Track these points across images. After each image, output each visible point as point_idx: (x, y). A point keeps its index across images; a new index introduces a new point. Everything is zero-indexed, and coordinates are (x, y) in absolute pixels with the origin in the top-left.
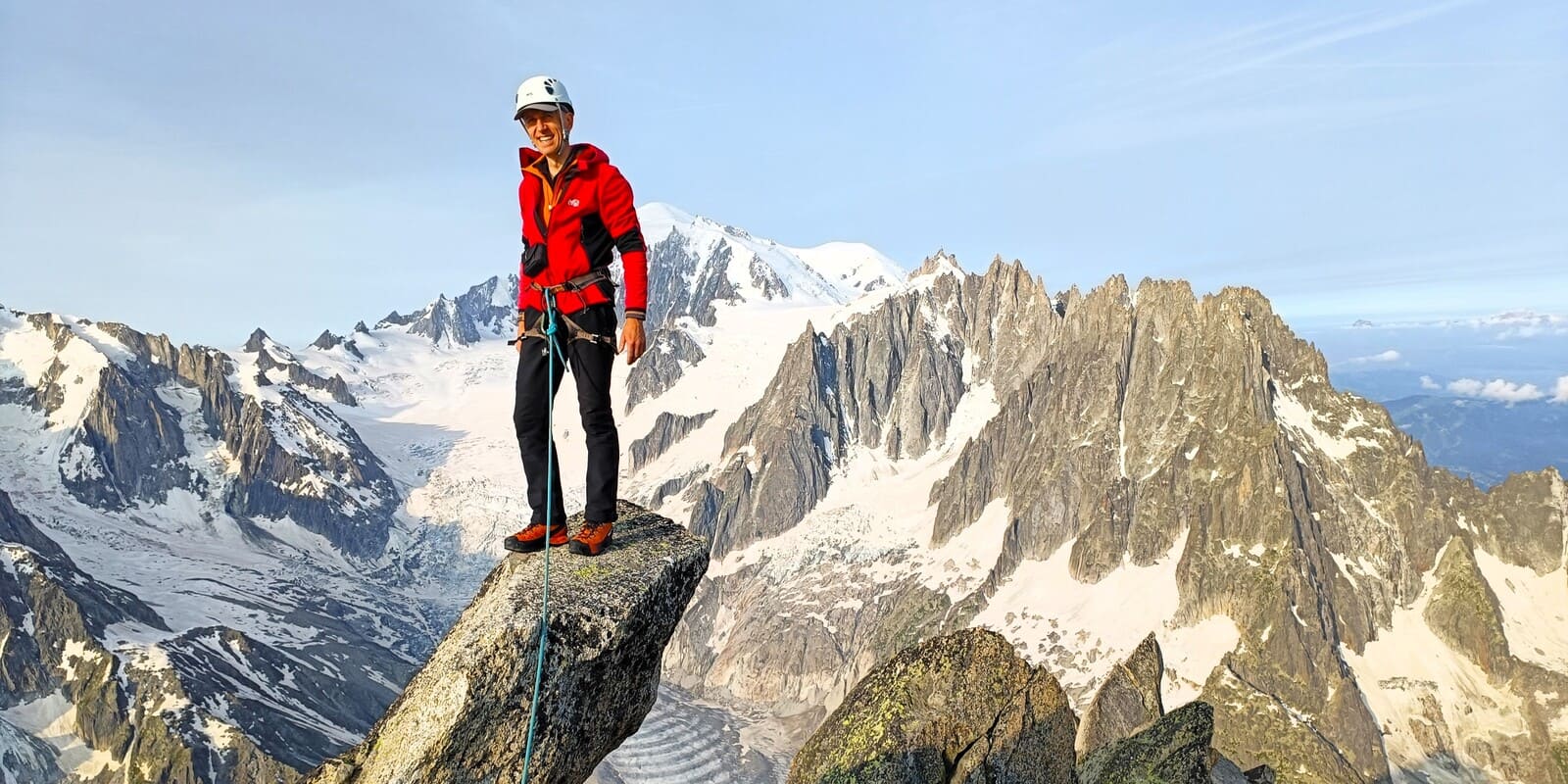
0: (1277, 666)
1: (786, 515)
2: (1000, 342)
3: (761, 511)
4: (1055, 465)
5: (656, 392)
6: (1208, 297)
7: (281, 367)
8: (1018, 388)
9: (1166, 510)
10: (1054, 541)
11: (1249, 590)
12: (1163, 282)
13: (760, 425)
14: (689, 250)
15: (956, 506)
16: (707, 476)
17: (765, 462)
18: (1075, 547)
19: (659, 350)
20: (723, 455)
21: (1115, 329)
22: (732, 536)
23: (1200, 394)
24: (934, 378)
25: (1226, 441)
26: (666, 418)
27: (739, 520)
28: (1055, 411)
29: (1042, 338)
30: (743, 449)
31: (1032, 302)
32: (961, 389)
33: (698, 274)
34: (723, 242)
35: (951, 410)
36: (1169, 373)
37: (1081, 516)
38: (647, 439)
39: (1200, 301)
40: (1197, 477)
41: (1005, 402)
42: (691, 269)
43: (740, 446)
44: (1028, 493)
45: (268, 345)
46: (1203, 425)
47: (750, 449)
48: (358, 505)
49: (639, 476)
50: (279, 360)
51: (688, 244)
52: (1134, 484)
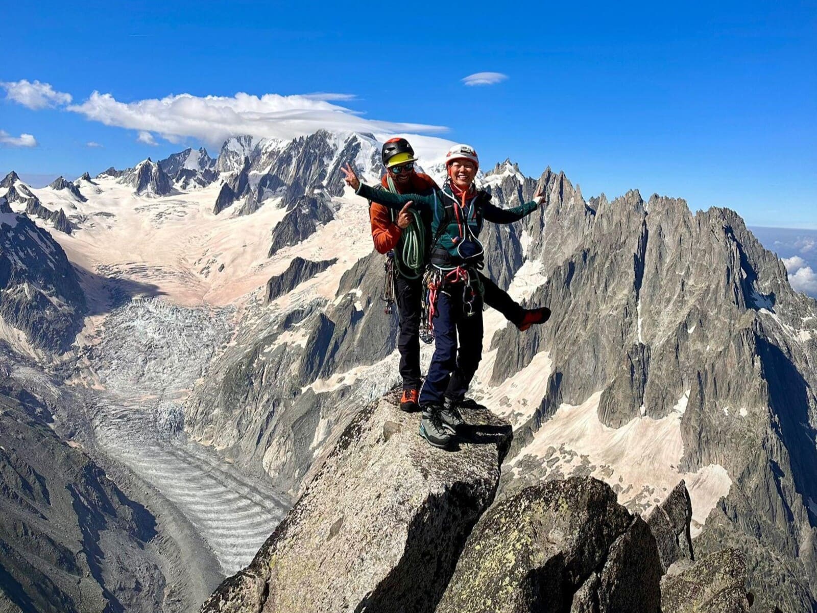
0: (761, 512)
1: (380, 347)
2: (548, 228)
3: (361, 341)
4: (588, 327)
5: (294, 242)
6: (700, 213)
7: (23, 200)
8: (561, 264)
9: (673, 372)
10: (586, 390)
11: (737, 445)
12: (667, 198)
13: (367, 273)
14: (330, 142)
15: (511, 353)
16: (324, 310)
17: (369, 302)
18: (603, 396)
19: (300, 211)
20: (337, 295)
21: (633, 228)
22: (337, 360)
23: (696, 283)
24: (499, 251)
25: (716, 322)
26: (299, 263)
27: (343, 347)
28: (589, 285)
29: (580, 229)
30: (353, 291)
31: (572, 201)
32: (519, 261)
33: (335, 159)
34: (355, 139)
35: (512, 277)
36: (673, 266)
37: (607, 371)
38: (282, 275)
39: (694, 215)
40: (696, 348)
41: (551, 273)
42: (330, 154)
43: (351, 288)
44: (567, 348)
45: (17, 184)
46: (698, 306)
47: (359, 292)
48: (55, 310)
49: (271, 307)
50: (22, 195)
51: (330, 138)
52: (649, 349)
